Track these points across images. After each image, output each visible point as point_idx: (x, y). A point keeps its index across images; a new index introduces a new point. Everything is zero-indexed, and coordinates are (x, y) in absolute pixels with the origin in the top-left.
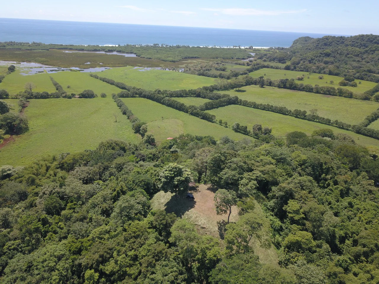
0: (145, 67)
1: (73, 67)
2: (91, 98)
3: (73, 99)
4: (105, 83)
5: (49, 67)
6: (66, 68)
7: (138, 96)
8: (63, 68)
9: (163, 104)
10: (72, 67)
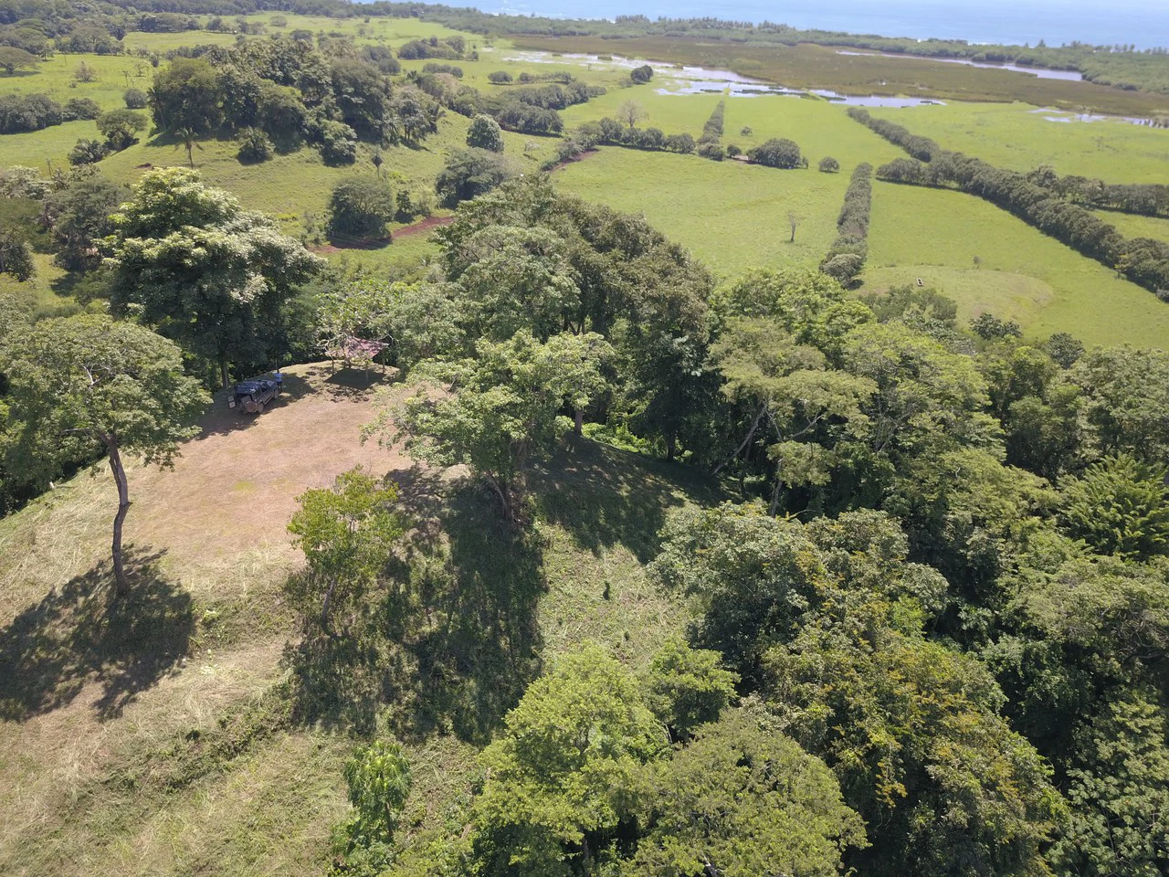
0: (1081, 112)
1: (820, 89)
2: (786, 167)
3: (726, 163)
4: (877, 138)
5: (750, 81)
6: (795, 89)
7: (954, 184)
8: (789, 88)
9: (1031, 220)
10: (816, 89)
